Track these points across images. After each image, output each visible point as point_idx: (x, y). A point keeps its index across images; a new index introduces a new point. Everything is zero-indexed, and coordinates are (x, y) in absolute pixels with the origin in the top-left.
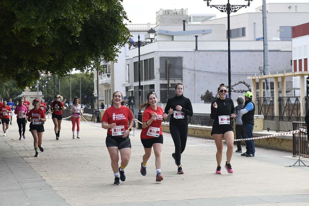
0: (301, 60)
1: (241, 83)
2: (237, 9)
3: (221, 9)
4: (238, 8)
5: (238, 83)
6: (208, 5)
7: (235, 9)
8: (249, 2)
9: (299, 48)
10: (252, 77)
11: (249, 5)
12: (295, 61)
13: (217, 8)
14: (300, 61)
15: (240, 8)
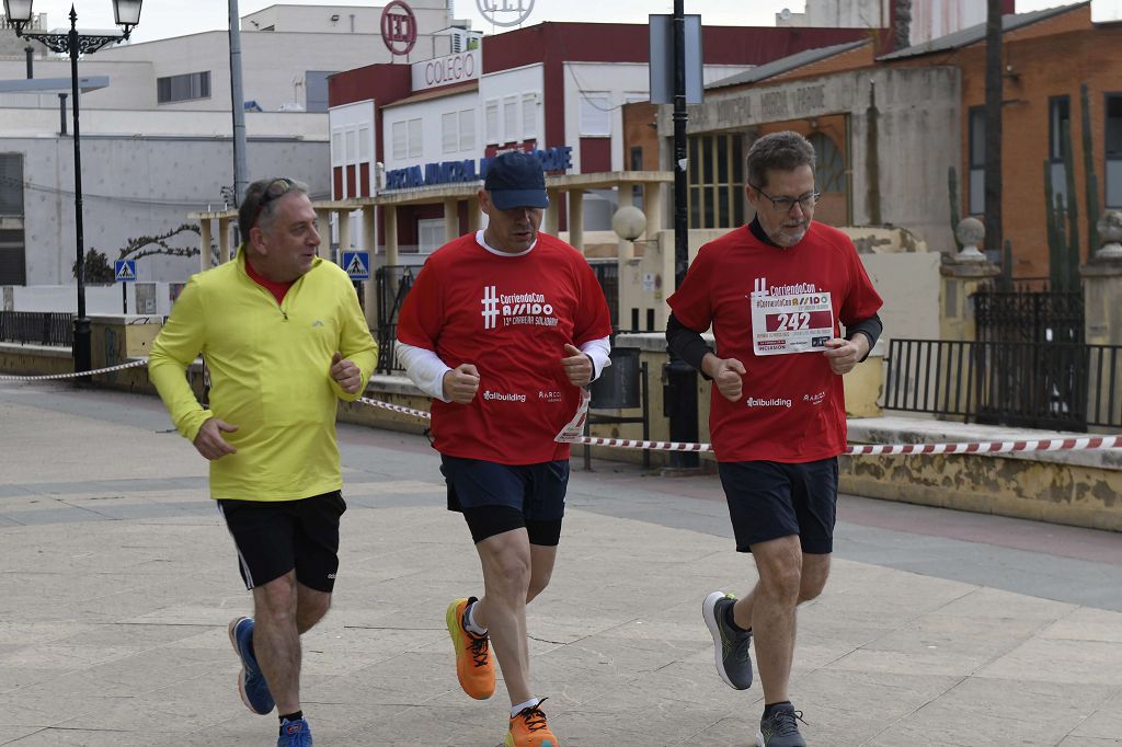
0: (354, 166)
1: (188, 228)
2: (95, 47)
3: (53, 46)
4: (97, 43)
5: (179, 230)
6: (19, 33)
7: (90, 44)
8: (127, 28)
9: (347, 133)
10: (201, 214)
11: (127, 35)
12: (338, 170)
13: (43, 41)
14: (351, 168)
15: (103, 44)
